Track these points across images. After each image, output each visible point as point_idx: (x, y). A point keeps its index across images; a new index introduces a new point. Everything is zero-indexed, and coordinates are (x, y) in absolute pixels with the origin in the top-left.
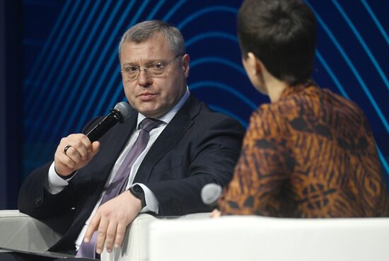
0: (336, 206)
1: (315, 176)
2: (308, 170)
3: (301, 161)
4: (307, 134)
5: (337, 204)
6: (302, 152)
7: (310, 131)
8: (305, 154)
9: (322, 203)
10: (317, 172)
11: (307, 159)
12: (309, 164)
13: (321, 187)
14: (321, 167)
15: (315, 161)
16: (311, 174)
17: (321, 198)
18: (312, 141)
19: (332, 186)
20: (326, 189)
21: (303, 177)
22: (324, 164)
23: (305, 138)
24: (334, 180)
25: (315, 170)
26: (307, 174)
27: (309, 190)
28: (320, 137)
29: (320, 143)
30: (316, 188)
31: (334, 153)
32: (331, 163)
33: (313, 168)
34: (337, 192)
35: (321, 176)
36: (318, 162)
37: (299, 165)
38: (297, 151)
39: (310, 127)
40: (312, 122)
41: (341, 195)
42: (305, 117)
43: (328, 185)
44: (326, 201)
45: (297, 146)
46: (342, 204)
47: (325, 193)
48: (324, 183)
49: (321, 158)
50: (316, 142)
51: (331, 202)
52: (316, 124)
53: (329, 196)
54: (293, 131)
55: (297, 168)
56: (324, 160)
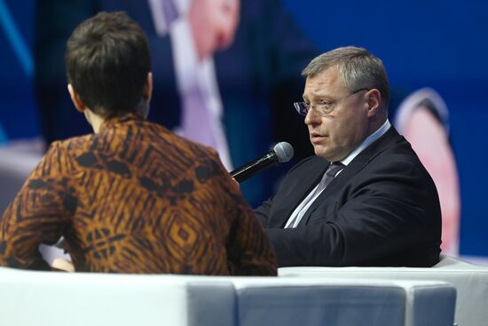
0: (124, 256)
1: (100, 219)
2: (94, 212)
3: (86, 202)
4: (96, 170)
5: (126, 253)
6: (87, 191)
7: (100, 168)
8: (92, 193)
9: (108, 252)
10: (104, 215)
11: (93, 199)
12: (95, 205)
13: (106, 232)
14: (109, 208)
15: (103, 201)
16: (97, 217)
17: (106, 246)
18: (101, 178)
19: (119, 231)
20: (112, 234)
21: (87, 220)
22: (112, 205)
23: (92, 175)
24: (123, 224)
25: (102, 212)
26: (91, 217)
27: (94, 236)
28: (113, 174)
29: (112, 181)
30: (102, 234)
31: (128, 193)
32: (122, 204)
33: (99, 210)
34: (127, 238)
35: (108, 219)
36: (105, 203)
37: (82, 206)
38: (82, 189)
39: (100, 162)
40: (104, 158)
41: (131, 242)
42: (96, 152)
43: (115, 230)
44: (113, 249)
45: (81, 184)
46: (132, 253)
47: (111, 240)
48: (111, 228)
49: (109, 198)
50: (106, 180)
51: (118, 250)
52: (110, 159)
53: (115, 243)
54: (79, 168)
55: (79, 209)
56: (113, 199)
